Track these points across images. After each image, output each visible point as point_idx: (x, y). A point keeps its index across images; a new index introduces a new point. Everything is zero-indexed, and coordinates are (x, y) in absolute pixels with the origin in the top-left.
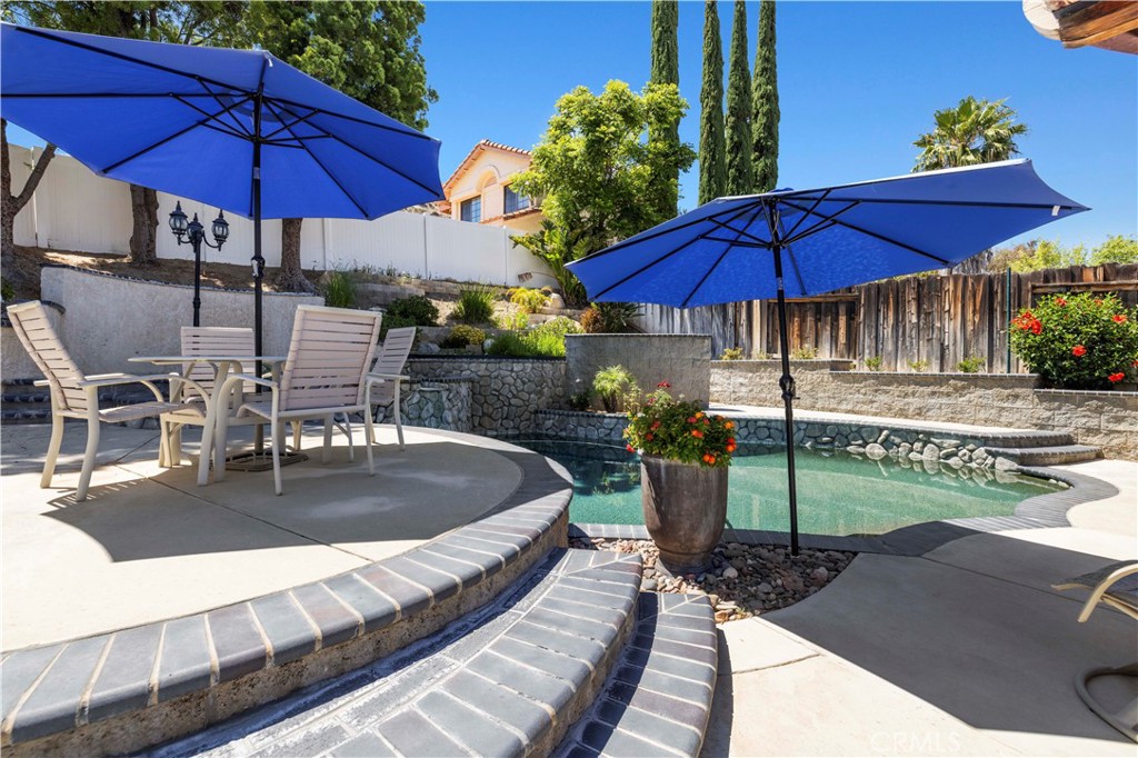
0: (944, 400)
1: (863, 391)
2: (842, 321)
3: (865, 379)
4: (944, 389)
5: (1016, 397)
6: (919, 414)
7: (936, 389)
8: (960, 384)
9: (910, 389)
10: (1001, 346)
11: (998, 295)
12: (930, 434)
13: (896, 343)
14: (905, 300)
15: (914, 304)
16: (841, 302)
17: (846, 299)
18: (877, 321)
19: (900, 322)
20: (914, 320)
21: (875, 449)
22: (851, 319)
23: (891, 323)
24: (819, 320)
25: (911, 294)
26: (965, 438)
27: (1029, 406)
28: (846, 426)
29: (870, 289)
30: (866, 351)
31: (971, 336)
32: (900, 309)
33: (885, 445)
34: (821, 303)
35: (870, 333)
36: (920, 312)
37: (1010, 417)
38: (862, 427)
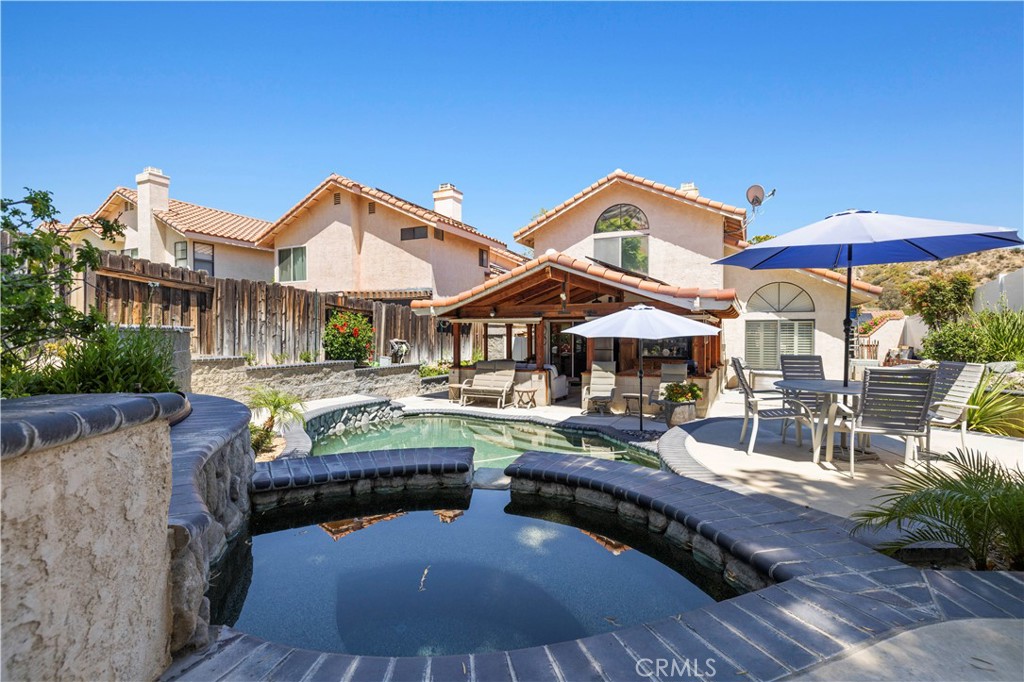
0: (320, 383)
1: (272, 384)
2: (194, 312)
3: (274, 373)
4: (320, 375)
5: (348, 375)
6: (308, 397)
7: (314, 375)
8: (328, 370)
9: (302, 377)
10: (312, 342)
11: (311, 308)
12: (366, 406)
13: (249, 338)
14: (256, 300)
15: (263, 305)
16: (193, 292)
17: (199, 289)
18: (234, 316)
19: (252, 320)
20: (263, 319)
21: (340, 427)
22: (202, 311)
23: (246, 318)
24: (166, 308)
25: (261, 296)
26: (381, 404)
27: (353, 381)
28: (328, 413)
29: (227, 283)
30: (225, 345)
31: (297, 334)
32: (252, 308)
33: (345, 422)
34: (169, 288)
35: (229, 327)
36: (267, 312)
37: (346, 389)
38: (334, 412)
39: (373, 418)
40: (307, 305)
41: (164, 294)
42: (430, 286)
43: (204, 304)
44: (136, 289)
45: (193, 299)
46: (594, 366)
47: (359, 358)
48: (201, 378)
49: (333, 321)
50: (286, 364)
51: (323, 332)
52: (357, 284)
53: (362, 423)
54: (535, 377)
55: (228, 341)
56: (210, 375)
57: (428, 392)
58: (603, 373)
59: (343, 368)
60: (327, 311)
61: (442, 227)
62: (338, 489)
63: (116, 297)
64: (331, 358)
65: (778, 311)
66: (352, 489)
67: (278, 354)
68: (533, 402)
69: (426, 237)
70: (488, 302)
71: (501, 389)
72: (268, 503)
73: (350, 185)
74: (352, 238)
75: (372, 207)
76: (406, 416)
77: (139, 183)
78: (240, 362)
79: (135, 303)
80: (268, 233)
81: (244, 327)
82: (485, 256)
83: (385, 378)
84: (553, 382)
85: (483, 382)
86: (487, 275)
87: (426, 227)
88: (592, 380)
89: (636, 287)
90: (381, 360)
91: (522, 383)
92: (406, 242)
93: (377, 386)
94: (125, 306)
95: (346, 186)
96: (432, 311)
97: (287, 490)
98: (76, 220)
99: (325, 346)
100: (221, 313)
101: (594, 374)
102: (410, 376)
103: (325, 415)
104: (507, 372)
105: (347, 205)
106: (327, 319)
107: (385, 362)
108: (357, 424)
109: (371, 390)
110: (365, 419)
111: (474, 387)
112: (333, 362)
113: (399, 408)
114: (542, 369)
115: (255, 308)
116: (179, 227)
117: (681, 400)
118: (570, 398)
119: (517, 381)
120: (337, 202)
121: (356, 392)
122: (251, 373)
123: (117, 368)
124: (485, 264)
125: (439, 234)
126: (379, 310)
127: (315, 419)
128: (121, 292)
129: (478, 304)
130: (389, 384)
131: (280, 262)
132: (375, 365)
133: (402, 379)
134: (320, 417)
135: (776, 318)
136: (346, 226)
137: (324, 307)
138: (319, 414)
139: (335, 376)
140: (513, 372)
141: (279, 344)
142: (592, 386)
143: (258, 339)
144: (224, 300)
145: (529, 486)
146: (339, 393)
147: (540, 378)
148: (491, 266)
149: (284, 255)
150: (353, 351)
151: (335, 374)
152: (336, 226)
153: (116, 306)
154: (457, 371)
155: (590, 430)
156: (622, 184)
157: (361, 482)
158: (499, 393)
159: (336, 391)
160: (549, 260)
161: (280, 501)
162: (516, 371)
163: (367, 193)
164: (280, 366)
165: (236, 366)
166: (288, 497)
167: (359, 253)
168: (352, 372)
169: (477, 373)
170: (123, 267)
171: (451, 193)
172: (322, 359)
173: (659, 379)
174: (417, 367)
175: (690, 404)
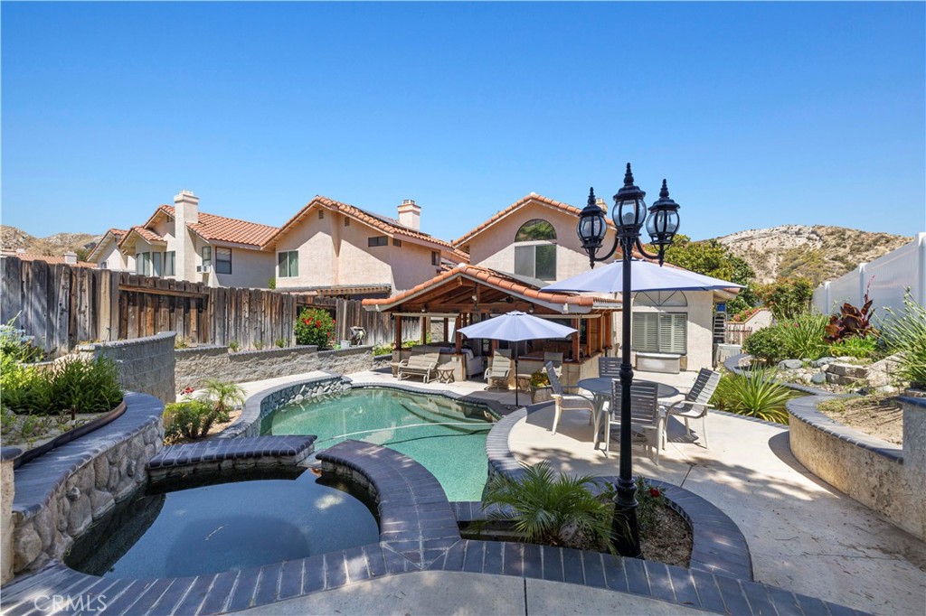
0: (288, 364)
1: (250, 365)
2: (193, 313)
4: (288, 358)
5: (312, 357)
7: (284, 358)
8: (295, 353)
9: (274, 359)
10: (286, 331)
11: (285, 306)
12: (320, 381)
13: (236, 331)
14: (241, 302)
15: (247, 305)
16: (193, 298)
17: (197, 296)
18: (224, 314)
19: (238, 317)
20: (247, 316)
21: (299, 398)
22: (199, 312)
23: (233, 317)
24: (172, 311)
25: (245, 299)
26: (333, 380)
27: (316, 361)
28: (289, 388)
29: (218, 292)
30: (217, 337)
31: (274, 326)
32: (238, 308)
33: (303, 394)
34: (174, 297)
35: (220, 323)
36: (250, 311)
37: (310, 367)
38: (294, 387)
39: (327, 391)
40: (282, 304)
41: (170, 300)
42: (390, 283)
43: (201, 305)
44: (149, 298)
45: (193, 303)
46: (496, 353)
47: (322, 343)
48: (193, 363)
49: (302, 315)
50: (264, 349)
51: (295, 324)
52: (336, 279)
53: (317, 394)
54: (454, 359)
55: (219, 334)
56: (201, 361)
57: (380, 367)
58: (502, 358)
59: (307, 351)
60: (298, 308)
61: (399, 237)
62: (209, 466)
63: (134, 305)
64: (300, 344)
65: (658, 306)
66: (219, 466)
67: (259, 341)
68: (452, 379)
69: (387, 244)
70: (421, 300)
71: (425, 368)
72: (159, 475)
73: (330, 204)
74: (332, 244)
75: (347, 220)
76: (353, 388)
77: (176, 202)
78: (225, 350)
79: (149, 309)
80: (270, 240)
81: (232, 322)
82: (437, 257)
83: (342, 358)
84: (468, 363)
85: (417, 362)
86: (438, 272)
87: (387, 236)
88: (494, 363)
89: (521, 293)
90: (342, 343)
91: (445, 363)
92: (372, 248)
93: (336, 364)
94: (141, 310)
95: (326, 205)
96: (377, 307)
97: (174, 467)
98: (132, 229)
99: (296, 334)
100: (214, 313)
101: (495, 358)
102: (364, 356)
103: (285, 390)
104: (433, 355)
105: (328, 219)
106: (298, 314)
107: (345, 345)
108: (313, 395)
109: (331, 367)
110: (320, 392)
111: (409, 367)
112: (302, 347)
113: (348, 383)
114: (460, 353)
115: (241, 309)
116: (205, 236)
117: (540, 385)
118: (477, 376)
119: (440, 362)
120: (321, 217)
121: (319, 369)
122: (232, 358)
123: (78, 387)
124: (437, 262)
125: (397, 242)
126: (341, 305)
127: (276, 393)
128: (138, 301)
129: (414, 302)
130: (346, 362)
131: (280, 262)
132: (337, 348)
133: (357, 358)
134: (281, 391)
135: (656, 311)
136: (327, 236)
137: (295, 305)
138: (280, 389)
139: (300, 358)
140: (438, 355)
141: (259, 334)
142: (493, 368)
143: (243, 330)
144: (216, 303)
145: (330, 467)
146: (304, 371)
147: (458, 360)
148: (443, 263)
149: (282, 257)
150: (316, 339)
151: (301, 357)
152: (320, 235)
153: (134, 311)
154: (398, 352)
155: (482, 404)
156: (536, 204)
157: (225, 462)
158: (425, 371)
159: (302, 368)
160: (460, 272)
161: (168, 474)
162: (440, 353)
163: (343, 211)
164: (260, 351)
165: (222, 353)
166: (174, 471)
167: (338, 255)
168: (315, 354)
169: (412, 355)
170: (140, 283)
171: (411, 208)
172: (293, 345)
173: (542, 363)
174: (370, 349)
175: (547, 388)
